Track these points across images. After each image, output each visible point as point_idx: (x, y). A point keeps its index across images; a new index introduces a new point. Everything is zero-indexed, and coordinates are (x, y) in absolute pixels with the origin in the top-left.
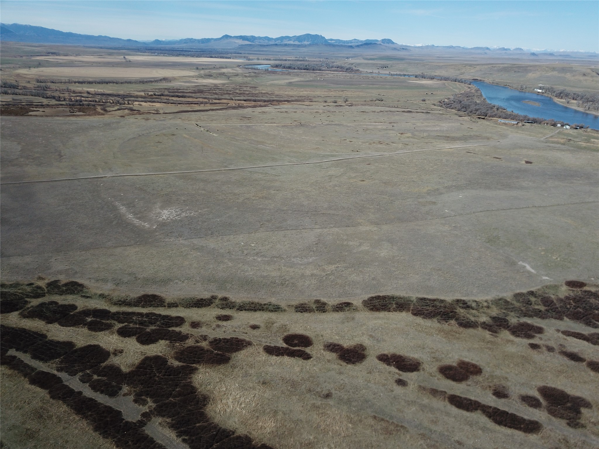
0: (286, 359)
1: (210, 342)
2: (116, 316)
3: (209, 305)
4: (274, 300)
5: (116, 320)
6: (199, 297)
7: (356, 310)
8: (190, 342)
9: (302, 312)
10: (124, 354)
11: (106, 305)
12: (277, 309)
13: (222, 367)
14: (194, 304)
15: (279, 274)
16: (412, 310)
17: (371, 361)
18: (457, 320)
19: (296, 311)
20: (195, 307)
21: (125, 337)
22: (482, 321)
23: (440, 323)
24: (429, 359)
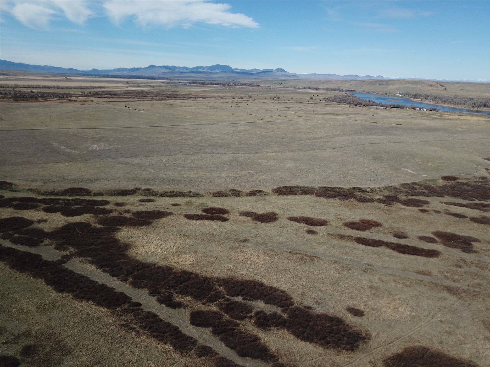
0: (206, 222)
1: (133, 214)
2: (43, 201)
3: (133, 194)
4: (193, 190)
5: (43, 203)
6: (123, 189)
7: (267, 194)
8: (114, 214)
9: (219, 197)
10: (48, 223)
11: (34, 195)
12: (196, 195)
13: (144, 228)
14: (119, 193)
15: (197, 176)
16: (315, 194)
17: (283, 221)
18: (355, 198)
19: (214, 196)
20: (120, 195)
21: (50, 212)
22: (377, 198)
23: (341, 200)
24: (334, 219)
